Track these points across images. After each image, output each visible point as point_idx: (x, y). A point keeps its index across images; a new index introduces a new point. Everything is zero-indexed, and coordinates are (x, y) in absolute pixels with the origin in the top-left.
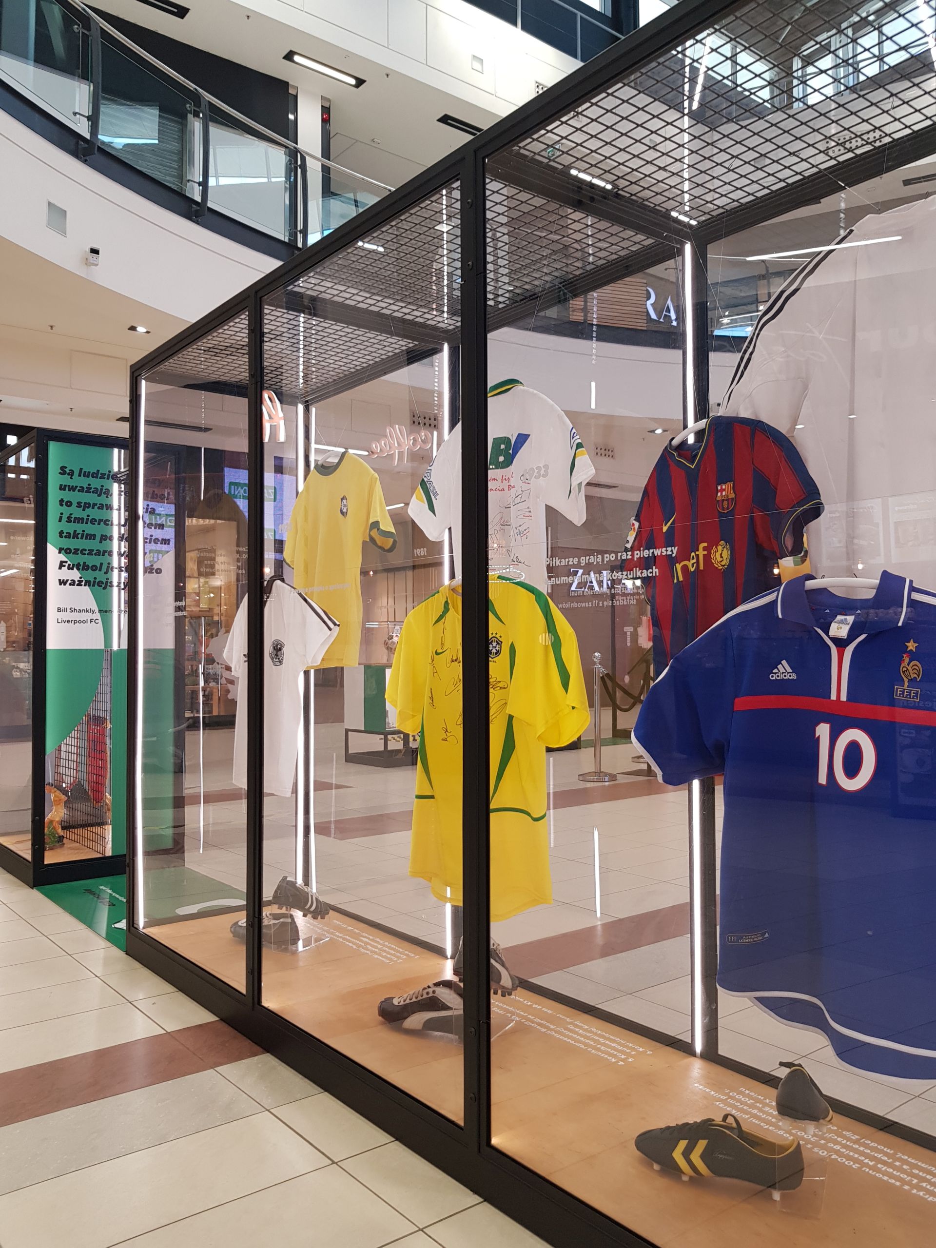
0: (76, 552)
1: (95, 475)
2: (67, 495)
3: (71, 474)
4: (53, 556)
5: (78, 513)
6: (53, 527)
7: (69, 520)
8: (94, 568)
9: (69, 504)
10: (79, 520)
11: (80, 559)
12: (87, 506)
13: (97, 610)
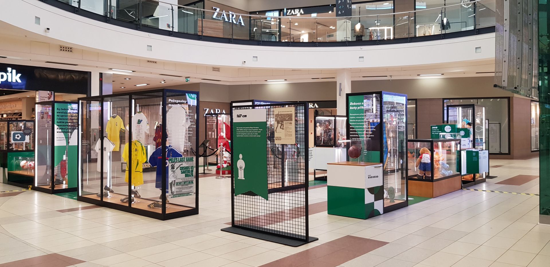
0: (60, 126)
1: (64, 109)
2: (58, 114)
3: (59, 109)
4: (56, 127)
5: (61, 118)
6: (56, 121)
7: (59, 119)
8: (64, 129)
9: (59, 116)
10: (61, 119)
12: (63, 116)
13: (64, 137)
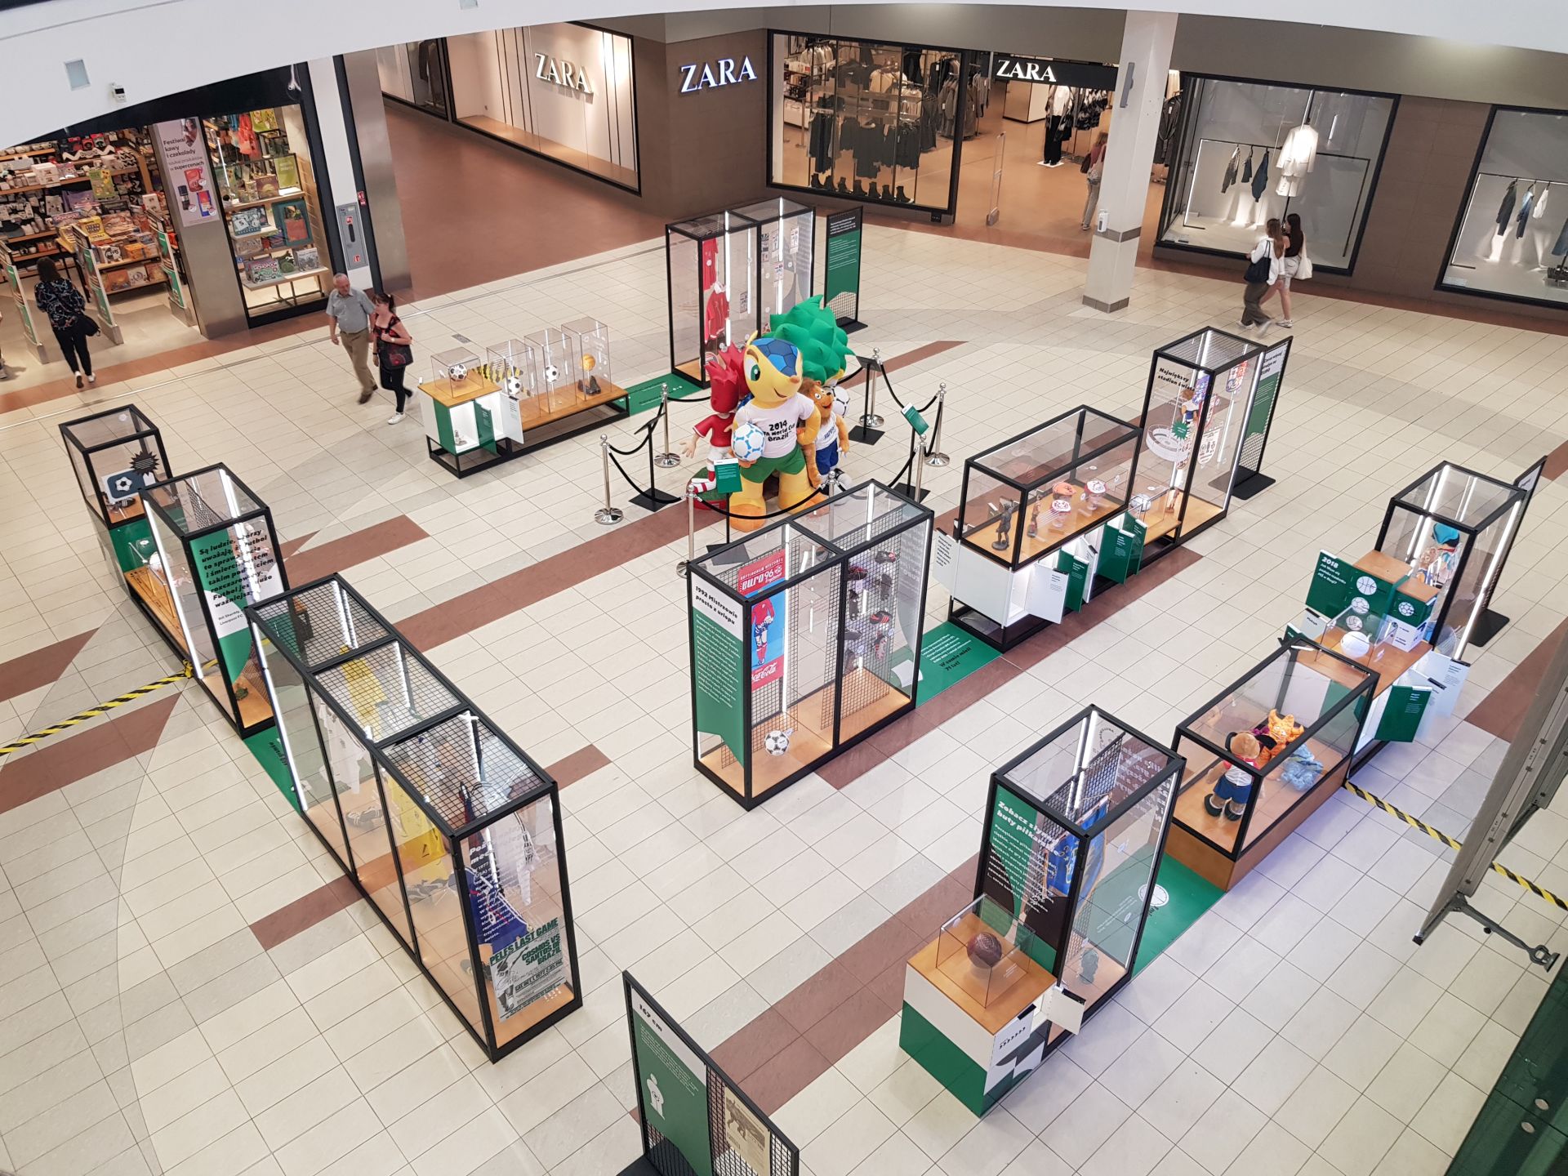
0: (220, 588)
1: (220, 546)
2: (207, 563)
3: (207, 551)
4: (209, 595)
5: (217, 568)
6: (204, 581)
7: (212, 574)
8: (233, 591)
9: (210, 567)
10: (217, 572)
11: (224, 590)
12: (220, 563)
13: (239, 610)
